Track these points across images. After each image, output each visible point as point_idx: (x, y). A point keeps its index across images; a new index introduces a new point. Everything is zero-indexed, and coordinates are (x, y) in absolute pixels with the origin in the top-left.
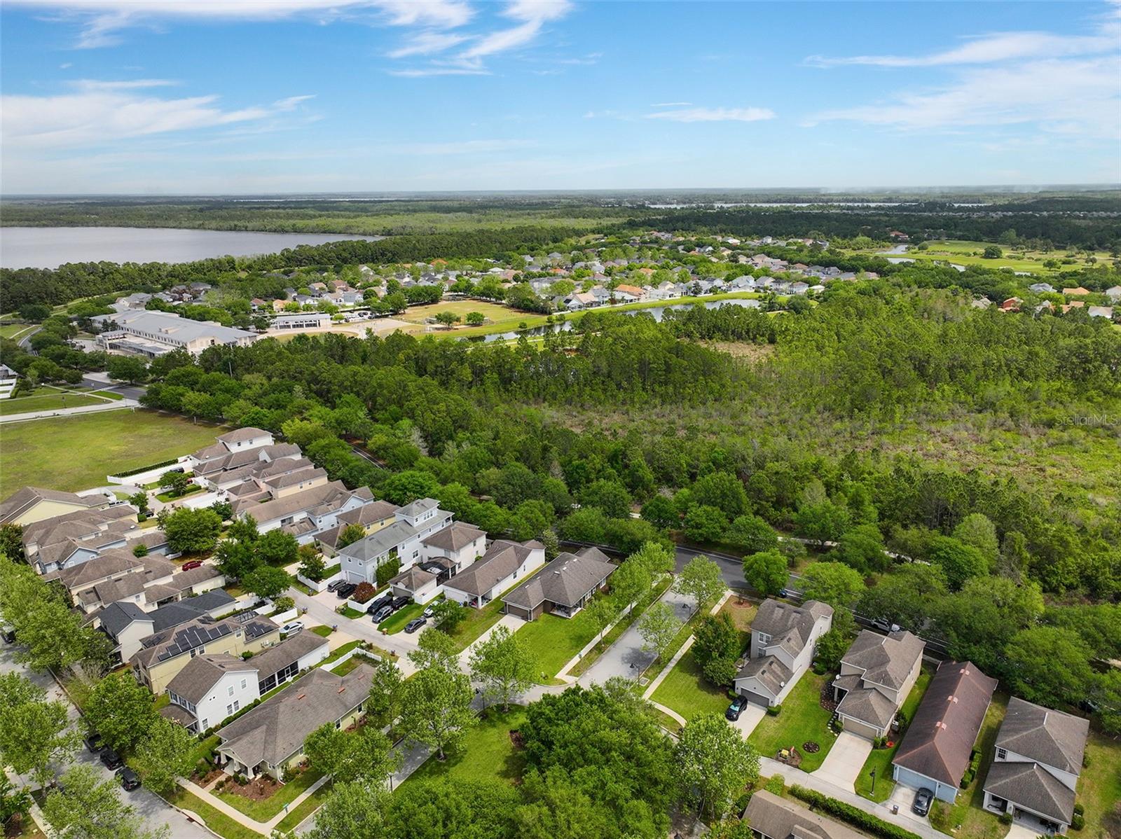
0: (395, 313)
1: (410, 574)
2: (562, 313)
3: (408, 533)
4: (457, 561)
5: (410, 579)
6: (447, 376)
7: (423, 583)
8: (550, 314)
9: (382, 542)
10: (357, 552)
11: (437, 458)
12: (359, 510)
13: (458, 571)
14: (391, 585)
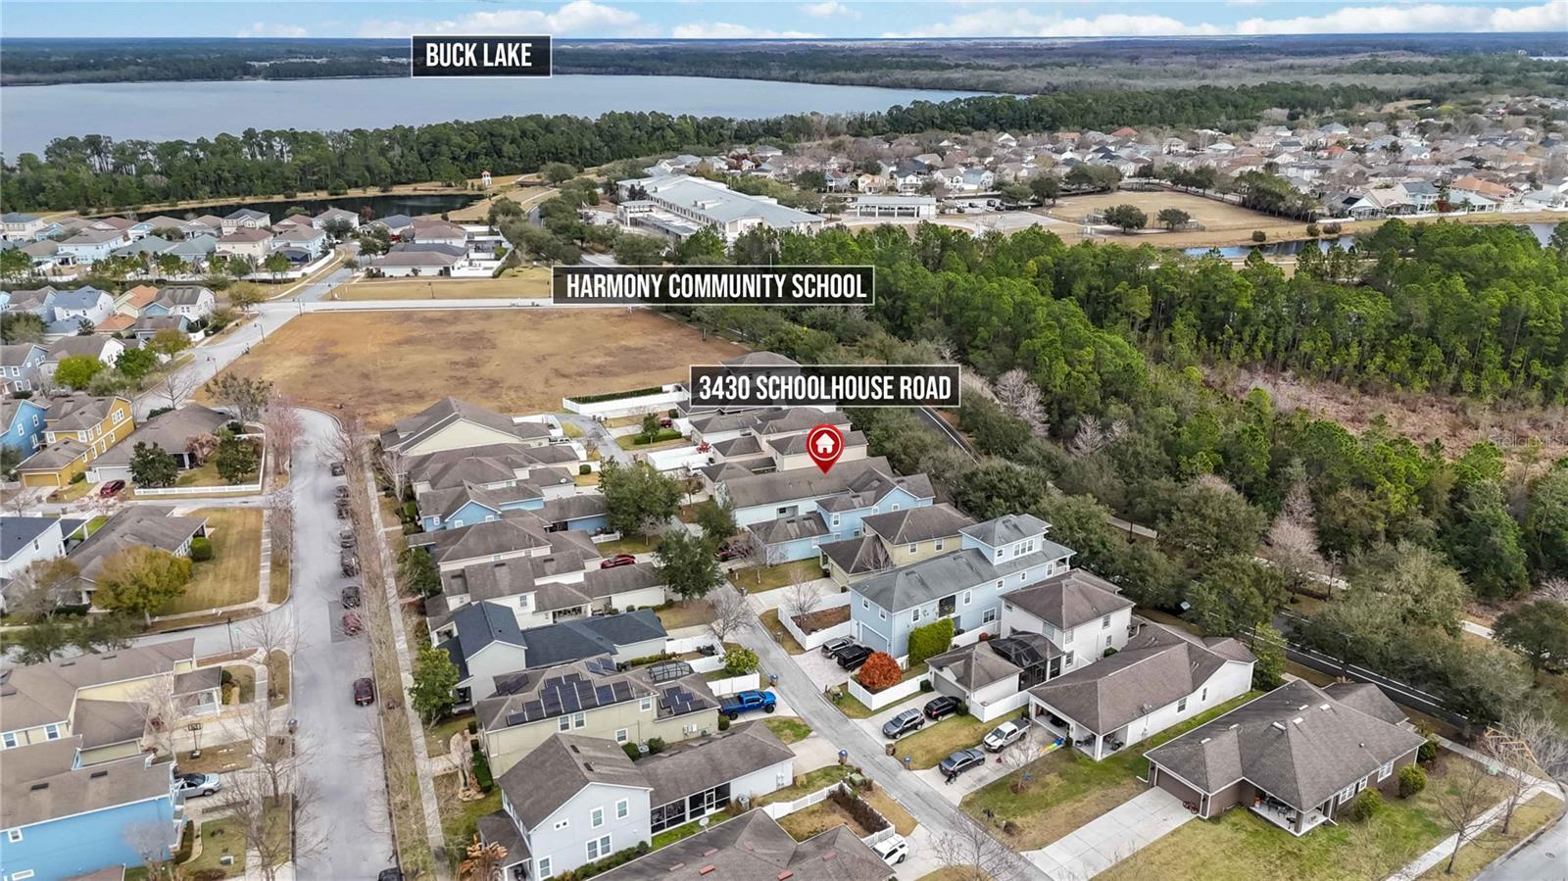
0: (1039, 204)
1: (969, 657)
2: (1338, 220)
3: (980, 576)
4: (1066, 648)
5: (968, 666)
6: (1106, 306)
7: (992, 678)
8: (1313, 221)
9: (929, 583)
10: (881, 591)
11: (1061, 444)
12: (901, 515)
13: (1065, 670)
14: (932, 669)
